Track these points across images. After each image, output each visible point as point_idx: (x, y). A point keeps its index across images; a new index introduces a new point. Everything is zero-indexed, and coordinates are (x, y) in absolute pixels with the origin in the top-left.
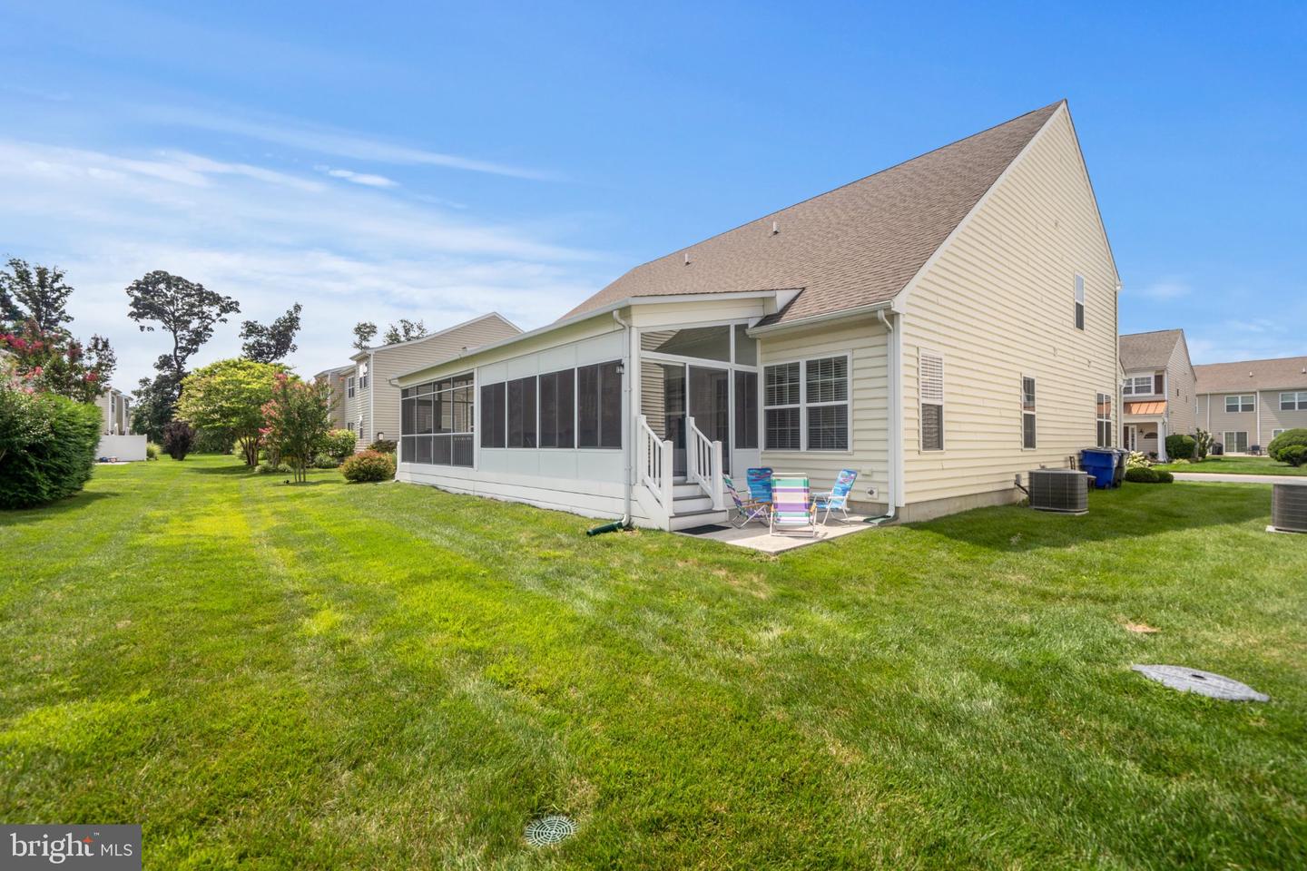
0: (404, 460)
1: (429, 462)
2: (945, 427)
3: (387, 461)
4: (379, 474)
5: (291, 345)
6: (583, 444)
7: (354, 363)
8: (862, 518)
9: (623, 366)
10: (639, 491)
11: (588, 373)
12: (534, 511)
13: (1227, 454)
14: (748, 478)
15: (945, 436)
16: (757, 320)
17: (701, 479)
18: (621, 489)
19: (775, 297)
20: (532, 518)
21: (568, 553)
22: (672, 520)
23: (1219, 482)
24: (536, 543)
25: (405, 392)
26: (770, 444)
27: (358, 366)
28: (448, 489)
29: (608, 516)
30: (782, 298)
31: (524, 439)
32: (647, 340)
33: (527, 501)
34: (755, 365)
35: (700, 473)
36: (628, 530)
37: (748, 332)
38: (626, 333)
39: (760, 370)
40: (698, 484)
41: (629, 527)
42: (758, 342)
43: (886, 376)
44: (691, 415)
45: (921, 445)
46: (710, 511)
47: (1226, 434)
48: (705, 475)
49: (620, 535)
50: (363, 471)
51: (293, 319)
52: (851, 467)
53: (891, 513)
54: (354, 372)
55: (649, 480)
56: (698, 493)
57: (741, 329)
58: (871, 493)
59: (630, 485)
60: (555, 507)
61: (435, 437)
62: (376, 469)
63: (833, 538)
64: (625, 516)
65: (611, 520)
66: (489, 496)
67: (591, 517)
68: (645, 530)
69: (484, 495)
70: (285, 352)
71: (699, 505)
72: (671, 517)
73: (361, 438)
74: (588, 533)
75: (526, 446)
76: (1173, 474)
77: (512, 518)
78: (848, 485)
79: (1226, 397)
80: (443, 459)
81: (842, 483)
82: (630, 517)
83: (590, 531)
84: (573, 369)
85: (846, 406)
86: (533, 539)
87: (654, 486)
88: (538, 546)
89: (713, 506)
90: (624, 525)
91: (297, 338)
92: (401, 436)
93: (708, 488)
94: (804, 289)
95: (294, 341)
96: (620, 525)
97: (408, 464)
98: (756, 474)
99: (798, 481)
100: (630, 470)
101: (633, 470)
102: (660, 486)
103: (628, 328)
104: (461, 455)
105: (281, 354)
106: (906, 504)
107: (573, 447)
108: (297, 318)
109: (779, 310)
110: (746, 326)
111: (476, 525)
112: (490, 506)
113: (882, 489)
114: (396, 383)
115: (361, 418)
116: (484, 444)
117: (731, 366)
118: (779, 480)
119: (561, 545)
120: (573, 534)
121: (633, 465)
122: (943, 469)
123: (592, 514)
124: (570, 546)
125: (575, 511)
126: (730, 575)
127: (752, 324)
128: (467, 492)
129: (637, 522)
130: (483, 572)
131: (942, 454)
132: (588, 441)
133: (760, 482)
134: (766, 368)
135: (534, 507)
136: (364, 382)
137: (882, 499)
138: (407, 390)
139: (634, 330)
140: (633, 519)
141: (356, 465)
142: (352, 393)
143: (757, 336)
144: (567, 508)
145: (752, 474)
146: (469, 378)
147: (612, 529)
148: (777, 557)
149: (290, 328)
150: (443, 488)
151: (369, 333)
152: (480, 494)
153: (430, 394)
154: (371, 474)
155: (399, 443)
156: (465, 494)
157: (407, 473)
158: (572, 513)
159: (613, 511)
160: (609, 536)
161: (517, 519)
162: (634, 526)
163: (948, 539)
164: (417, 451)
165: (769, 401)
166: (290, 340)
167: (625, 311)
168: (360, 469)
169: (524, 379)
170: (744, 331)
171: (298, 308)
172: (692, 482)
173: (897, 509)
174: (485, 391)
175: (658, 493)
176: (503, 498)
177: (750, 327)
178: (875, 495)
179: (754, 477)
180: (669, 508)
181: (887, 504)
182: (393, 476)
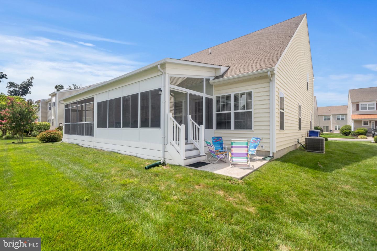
0: (65, 133)
1: (75, 134)
2: (285, 121)
3: (59, 134)
4: (55, 139)
5: (29, 92)
6: (142, 126)
7: (50, 97)
8: (262, 158)
9: (162, 91)
10: (169, 147)
11: (145, 95)
12: (120, 156)
13: (324, 132)
14: (212, 141)
15: (285, 124)
16: (213, 78)
17: (194, 141)
18: (160, 147)
19: (220, 68)
20: (119, 160)
21: (136, 180)
22: (185, 160)
23: (336, 141)
24: (120, 174)
25: (66, 106)
26: (218, 127)
27: (52, 98)
28: (83, 145)
29: (154, 158)
30: (223, 69)
31: (115, 124)
32: (172, 81)
33: (116, 151)
34: (212, 96)
35: (193, 139)
36: (163, 165)
37: (210, 82)
38: (163, 76)
39: (214, 98)
40: (193, 144)
41: (164, 164)
42: (214, 86)
43: (269, 100)
44: (189, 114)
45: (280, 128)
46: (199, 156)
47: (324, 127)
48: (196, 139)
49: (160, 168)
50: (48, 138)
51: (30, 82)
52: (257, 136)
53: (271, 155)
54: (50, 101)
55: (174, 143)
56: (193, 148)
57: (208, 80)
58: (262, 147)
59: (164, 145)
60: (129, 154)
61: (78, 124)
62: (54, 137)
63: (258, 168)
64: (162, 159)
65: (155, 160)
66: (100, 148)
67: (145, 159)
68: (172, 166)
69: (98, 148)
70: (26, 94)
71: (194, 153)
72: (184, 160)
73: (53, 125)
74: (146, 168)
75: (116, 127)
76: (328, 138)
77: (108, 159)
78: (256, 144)
79: (324, 116)
80: (81, 133)
81: (253, 143)
82: (164, 159)
83: (146, 167)
84: (138, 94)
85: (251, 112)
86: (118, 171)
87: (176, 146)
88: (121, 176)
89: (200, 154)
90: (162, 163)
91: (31, 89)
92: (64, 123)
93: (198, 146)
94: (230, 67)
95: (30, 90)
96: (160, 163)
97: (67, 135)
98: (215, 139)
99: (243, 142)
100: (165, 137)
101: (166, 138)
102: (179, 145)
103: (164, 74)
104: (89, 131)
105: (24, 95)
106: (277, 151)
107: (137, 127)
108: (32, 82)
109: (222, 74)
110: (209, 79)
111: (91, 164)
112: (99, 153)
113: (267, 145)
114: (63, 102)
115: (53, 118)
116: (98, 127)
117: (204, 95)
118: (235, 142)
119: (132, 175)
120: (138, 169)
121: (166, 135)
122: (284, 137)
123: (146, 157)
124: (137, 176)
125: (138, 156)
126: (226, 194)
127: (211, 79)
128: (91, 147)
129: (167, 162)
130: (87, 197)
131: (283, 131)
132: (145, 124)
133: (218, 142)
134: (216, 97)
135: (120, 154)
136: (54, 104)
137: (267, 150)
138: (67, 105)
139: (167, 75)
140: (166, 160)
141: (44, 135)
142: (50, 109)
143: (214, 84)
144: (135, 155)
145: (214, 139)
146: (92, 100)
147: (157, 165)
148: (242, 181)
149: (29, 85)
150: (81, 145)
151: (60, 89)
152: (96, 148)
153: (76, 107)
154: (53, 139)
155: (64, 127)
156: (90, 148)
157: (66, 139)
158: (137, 157)
159: (157, 156)
160: (155, 169)
161: (111, 160)
162: (166, 163)
163: (299, 167)
164: (71, 130)
165: (218, 109)
166: (28, 90)
167: (163, 65)
168: (46, 137)
169: (116, 99)
170: (209, 82)
171: (32, 78)
172: (190, 143)
173: (273, 153)
174: (99, 105)
175: (178, 148)
176: (106, 150)
177: (211, 80)
178: (264, 148)
179: (215, 141)
180: (183, 155)
181: (269, 152)
182: (61, 140)
